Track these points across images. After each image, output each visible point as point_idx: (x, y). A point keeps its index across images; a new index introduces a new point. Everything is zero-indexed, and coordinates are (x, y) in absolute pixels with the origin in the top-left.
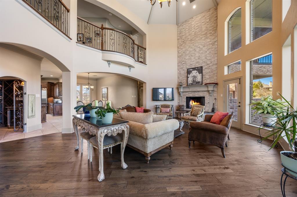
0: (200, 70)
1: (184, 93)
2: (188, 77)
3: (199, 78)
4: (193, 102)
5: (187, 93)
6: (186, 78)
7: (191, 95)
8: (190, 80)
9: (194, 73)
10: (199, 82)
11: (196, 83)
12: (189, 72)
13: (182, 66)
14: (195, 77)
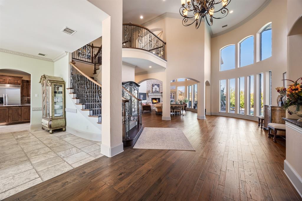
0: (158, 86)
1: (151, 96)
2: (152, 88)
3: (158, 90)
4: (154, 100)
5: (152, 96)
6: (151, 89)
7: (154, 97)
8: (154, 90)
9: (156, 87)
10: (158, 91)
11: (156, 92)
12: (153, 86)
13: (149, 82)
14: (156, 89)
